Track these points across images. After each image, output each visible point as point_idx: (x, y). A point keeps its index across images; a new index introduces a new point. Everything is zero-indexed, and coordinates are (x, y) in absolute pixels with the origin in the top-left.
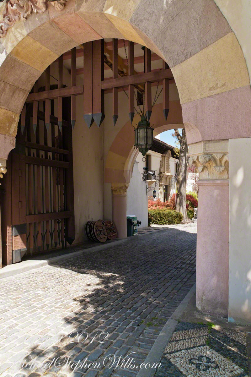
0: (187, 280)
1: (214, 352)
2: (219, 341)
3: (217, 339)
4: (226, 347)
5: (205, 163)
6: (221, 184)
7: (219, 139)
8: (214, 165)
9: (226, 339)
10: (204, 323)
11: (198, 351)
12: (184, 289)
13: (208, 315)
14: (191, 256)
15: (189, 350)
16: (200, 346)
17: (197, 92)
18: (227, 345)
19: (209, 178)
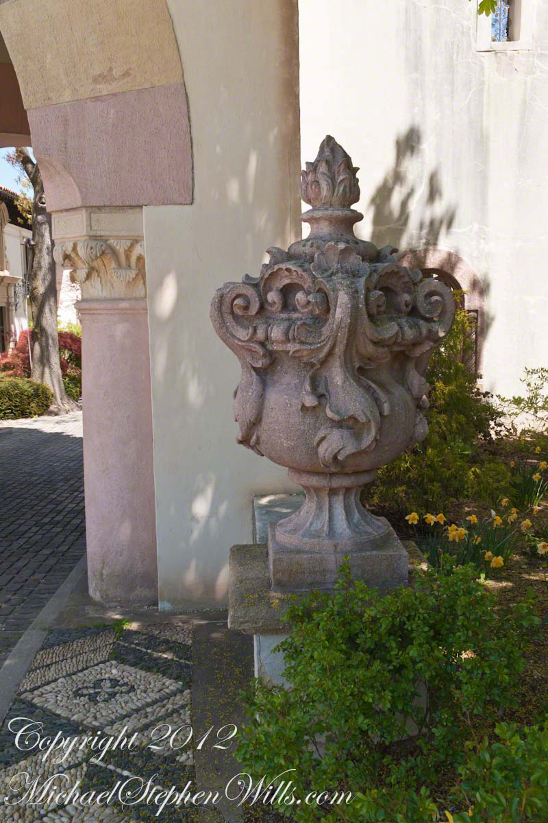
0: (69, 548)
1: (127, 668)
2: (137, 648)
3: (133, 646)
4: (150, 655)
5: (93, 261)
6: (131, 310)
7: (121, 205)
8: (113, 265)
9: (152, 642)
10: (107, 623)
11: (93, 673)
12: (62, 568)
13: (116, 607)
14: (76, 494)
15: (74, 677)
16: (97, 665)
17: (64, 82)
18: (154, 651)
19: (104, 294)
